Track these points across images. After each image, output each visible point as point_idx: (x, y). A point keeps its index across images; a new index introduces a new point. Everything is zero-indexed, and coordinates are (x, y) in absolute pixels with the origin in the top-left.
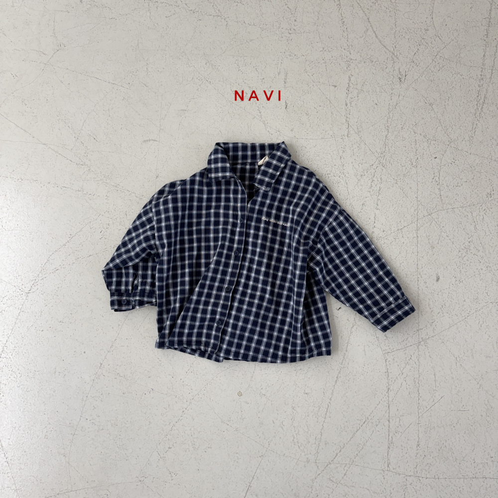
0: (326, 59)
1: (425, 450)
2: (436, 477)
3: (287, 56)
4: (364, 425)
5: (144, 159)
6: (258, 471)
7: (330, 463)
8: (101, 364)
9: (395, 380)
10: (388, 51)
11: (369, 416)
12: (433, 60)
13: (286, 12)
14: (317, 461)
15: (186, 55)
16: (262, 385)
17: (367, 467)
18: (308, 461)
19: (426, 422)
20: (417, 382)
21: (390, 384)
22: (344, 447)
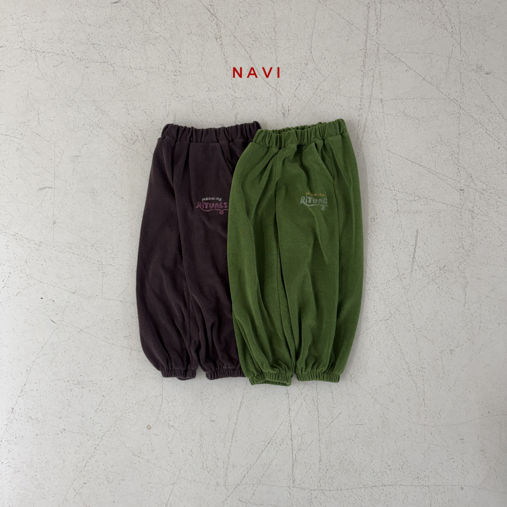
0: (212, 98)
1: (327, 465)
2: (339, 489)
3: (175, 98)
4: (269, 446)
5: (40, 206)
6: (171, 498)
7: (239, 485)
8: (13, 409)
9: (295, 401)
10: (270, 88)
11: (273, 436)
12: (314, 93)
13: (170, 54)
14: (226, 484)
15: (75, 102)
16: (169, 417)
17: (274, 486)
18: (218, 485)
19: (326, 438)
20: (316, 400)
21: (291, 404)
22: (251, 468)
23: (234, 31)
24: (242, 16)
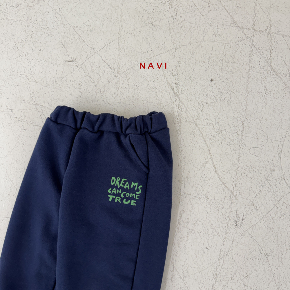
23: (196, 117)
24: (208, 102)
